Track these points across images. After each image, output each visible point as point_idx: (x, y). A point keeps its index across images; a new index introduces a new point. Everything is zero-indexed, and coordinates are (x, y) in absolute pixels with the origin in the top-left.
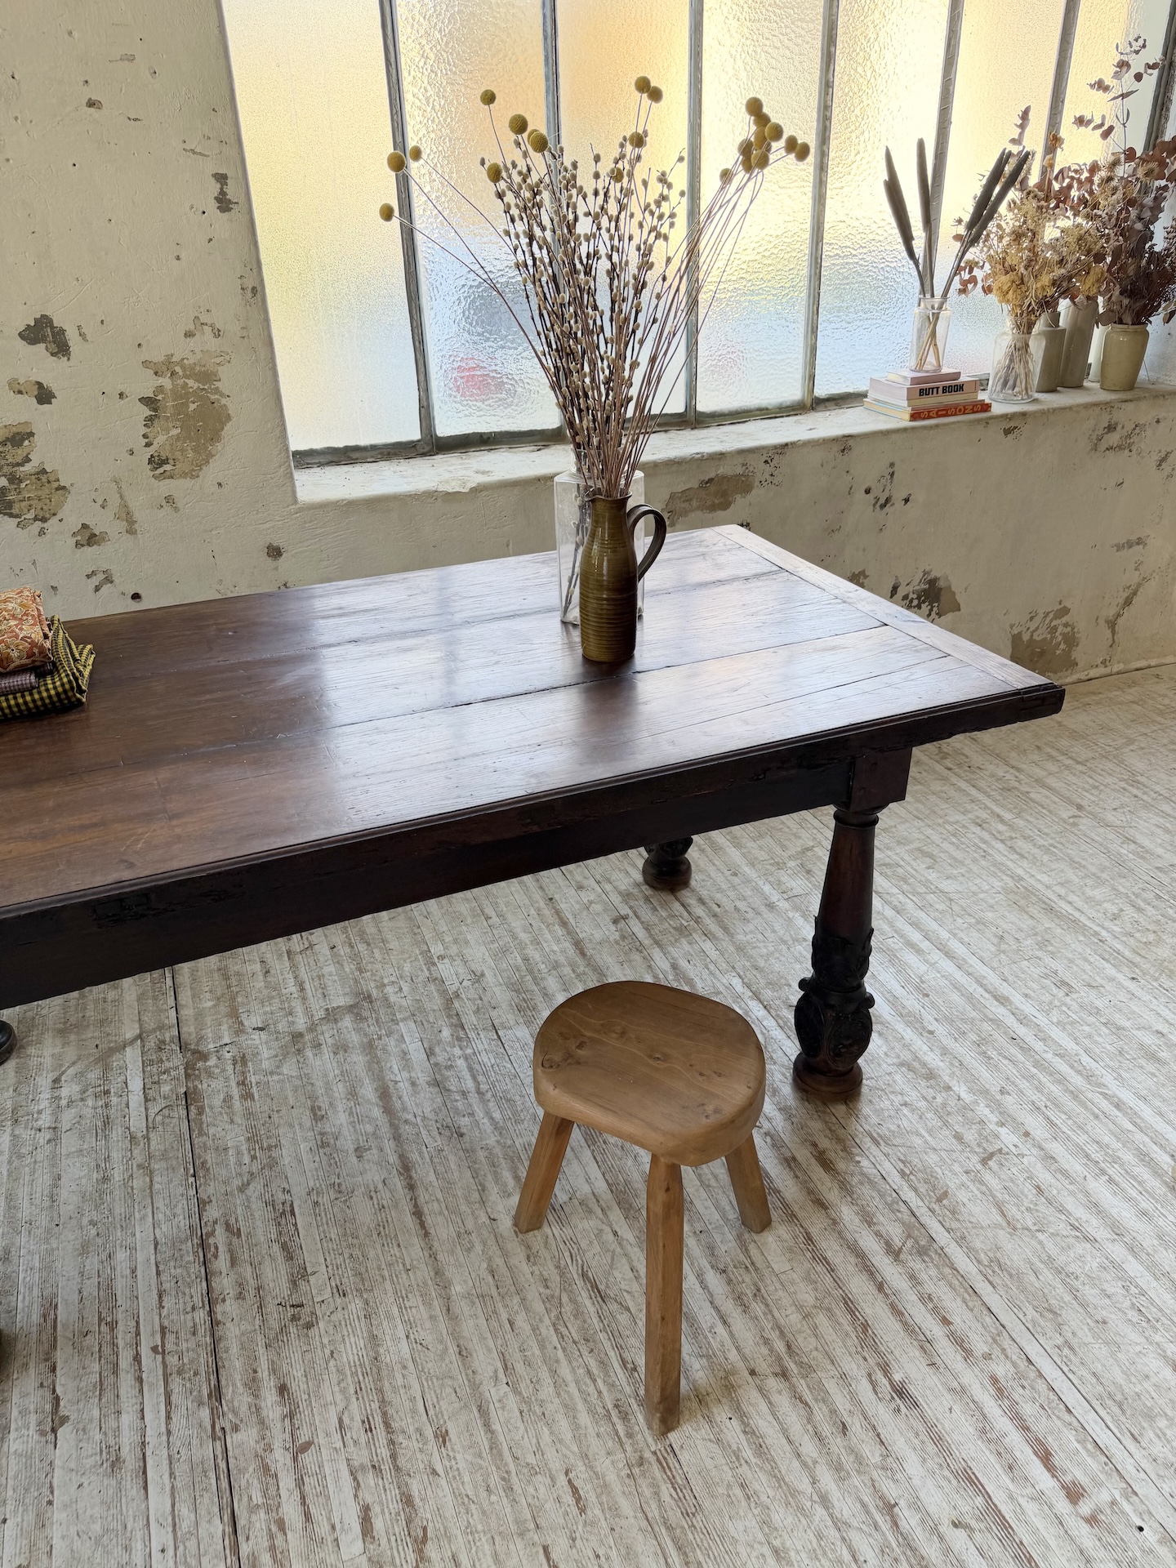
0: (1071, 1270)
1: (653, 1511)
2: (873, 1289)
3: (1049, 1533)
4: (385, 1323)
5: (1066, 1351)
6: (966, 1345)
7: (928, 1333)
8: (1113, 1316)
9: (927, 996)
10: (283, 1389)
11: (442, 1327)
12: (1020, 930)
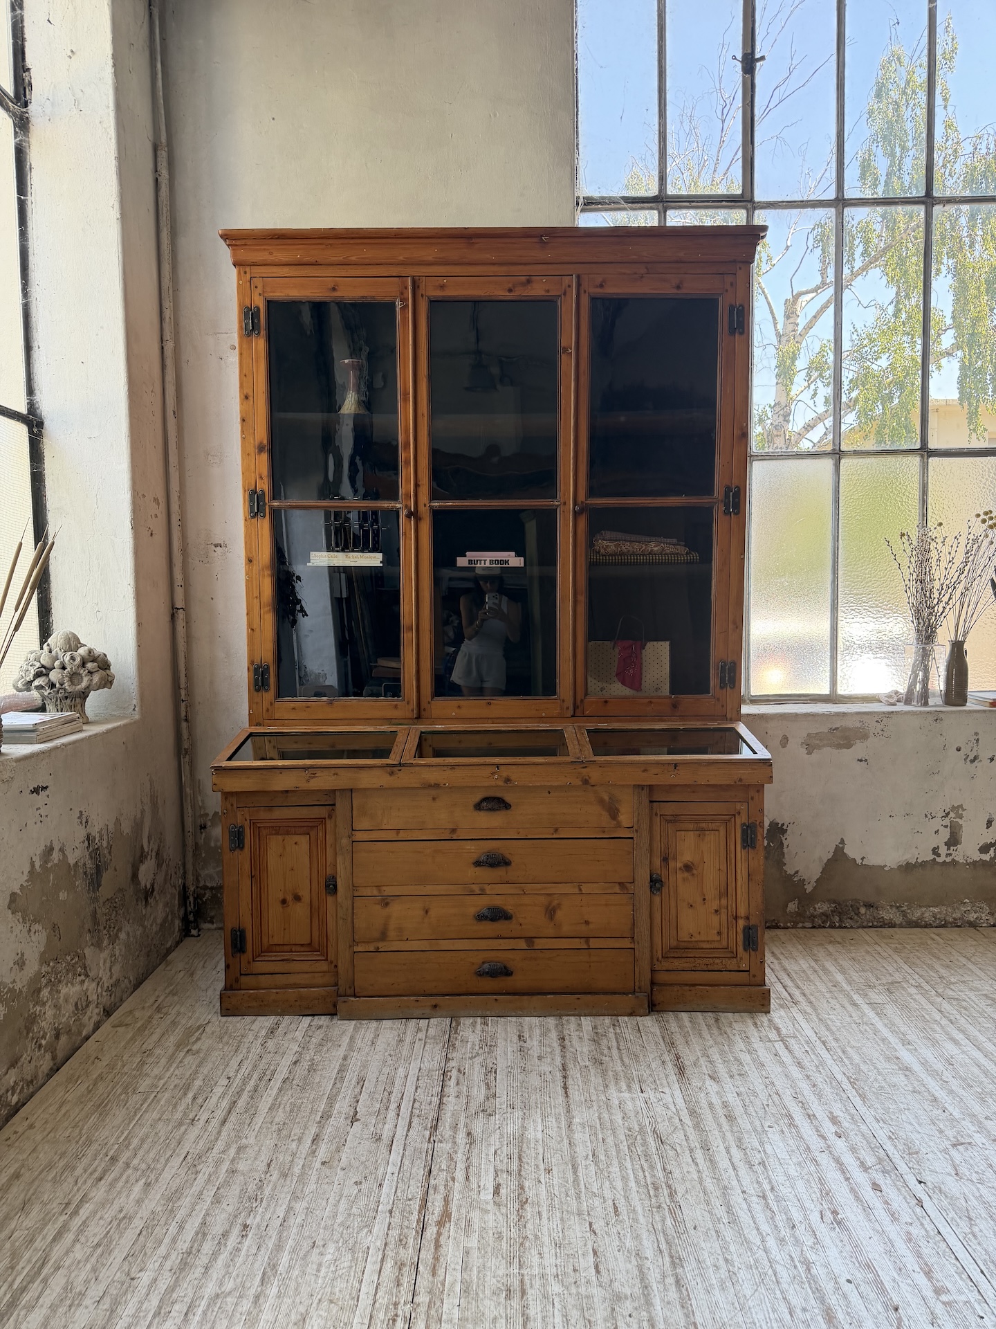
1: (659, 1226)
3: (915, 1301)
4: (532, 1124)
9: (953, 1065)
10: (469, 1134)
11: (564, 1132)
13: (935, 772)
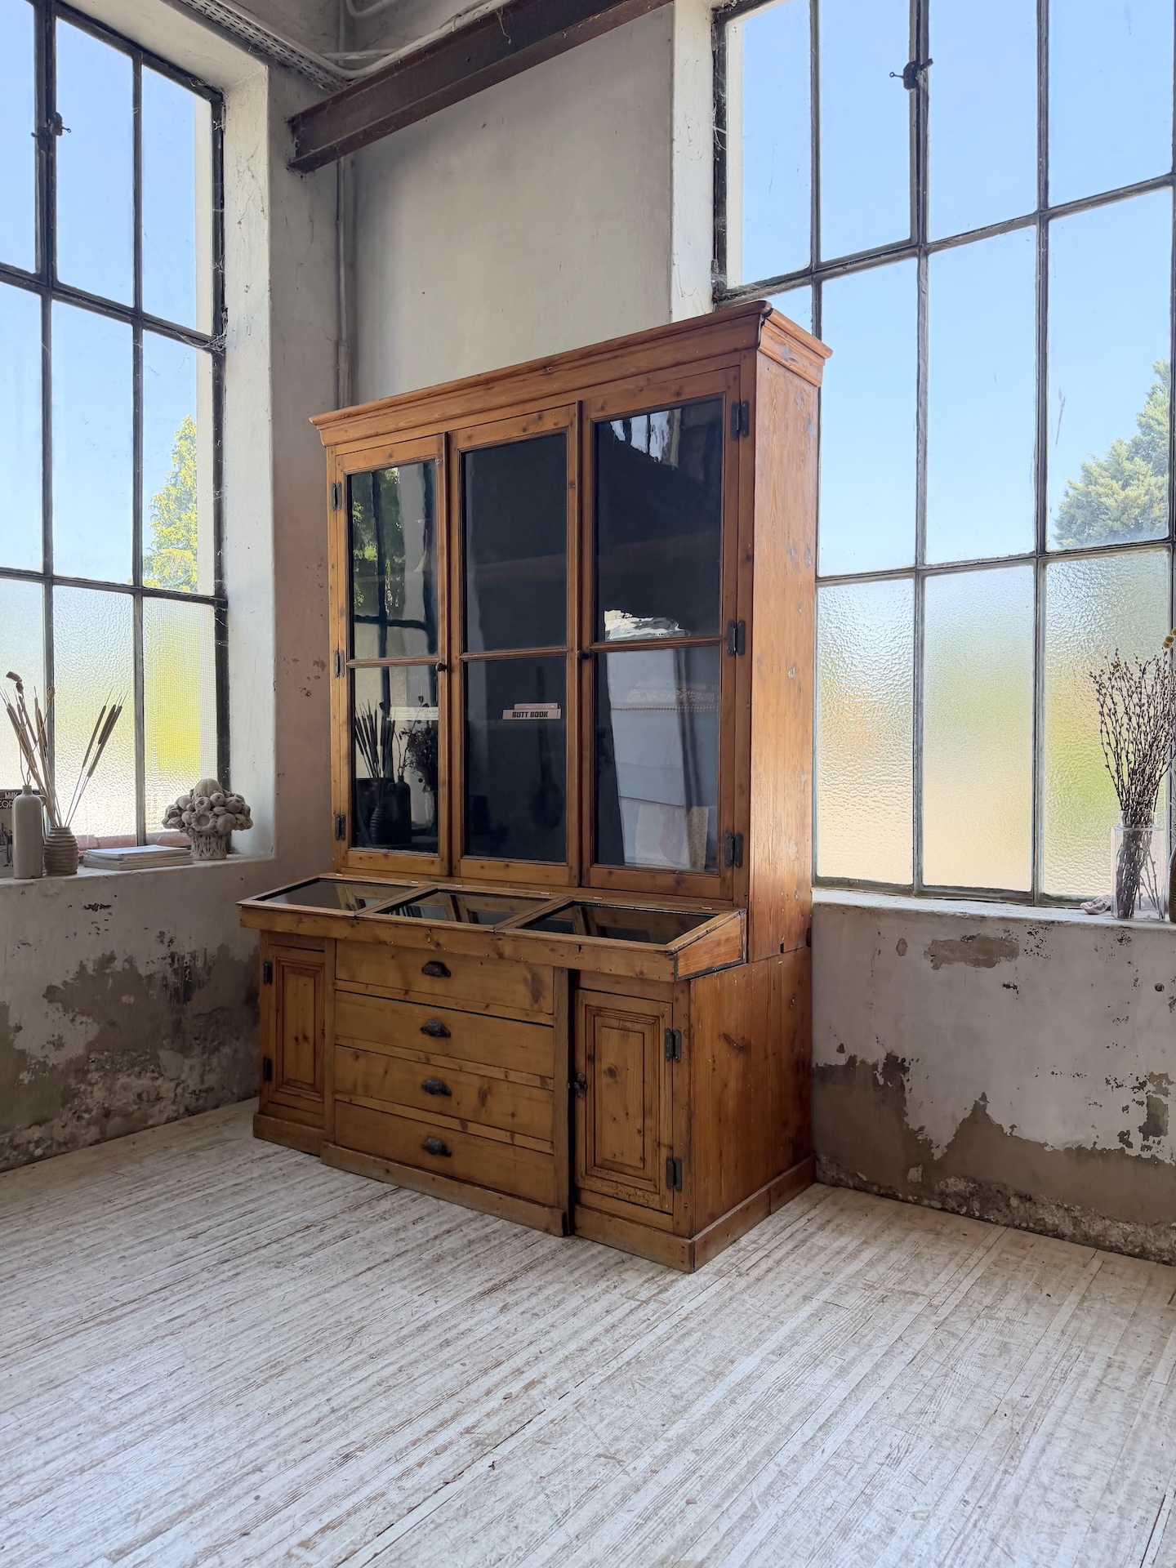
0: (517, 1517)
2: (429, 1428)
5: (432, 1526)
6: (405, 1477)
7: (405, 1459)
8: (484, 1546)
12: (953, 1421)
13: (1121, 1019)
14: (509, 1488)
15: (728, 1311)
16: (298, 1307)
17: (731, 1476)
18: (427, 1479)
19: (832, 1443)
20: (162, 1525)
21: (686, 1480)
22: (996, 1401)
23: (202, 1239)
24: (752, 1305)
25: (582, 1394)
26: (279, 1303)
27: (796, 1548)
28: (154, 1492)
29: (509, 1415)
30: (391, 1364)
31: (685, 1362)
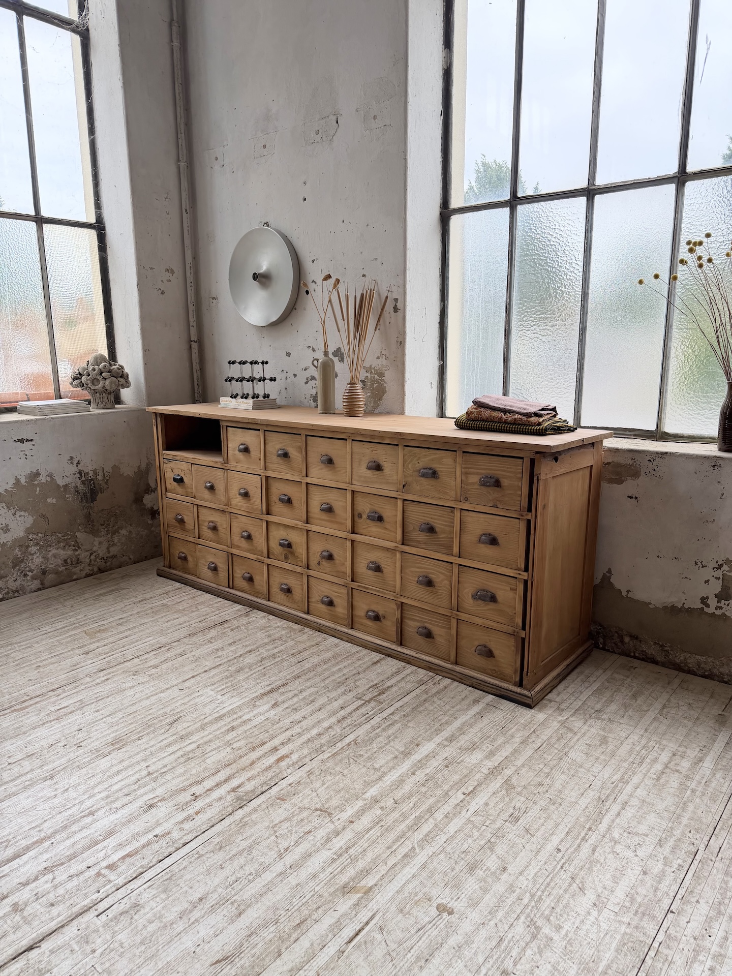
0: (254, 851)
2: (208, 787)
5: (197, 856)
6: (186, 821)
7: (188, 809)
8: (228, 871)
12: (560, 791)
13: (709, 520)
14: (252, 830)
15: (422, 708)
16: (142, 702)
17: (403, 826)
18: (200, 824)
19: (476, 803)
20: (21, 850)
21: (372, 828)
22: (592, 778)
23: (91, 655)
24: (438, 705)
25: (313, 765)
26: (129, 700)
27: (436, 880)
28: (21, 828)
29: (263, 779)
30: (193, 742)
31: (386, 744)
